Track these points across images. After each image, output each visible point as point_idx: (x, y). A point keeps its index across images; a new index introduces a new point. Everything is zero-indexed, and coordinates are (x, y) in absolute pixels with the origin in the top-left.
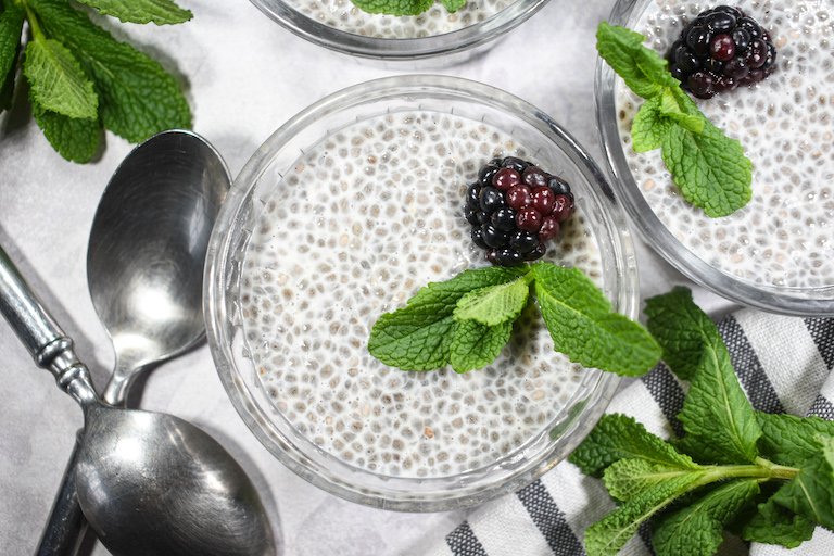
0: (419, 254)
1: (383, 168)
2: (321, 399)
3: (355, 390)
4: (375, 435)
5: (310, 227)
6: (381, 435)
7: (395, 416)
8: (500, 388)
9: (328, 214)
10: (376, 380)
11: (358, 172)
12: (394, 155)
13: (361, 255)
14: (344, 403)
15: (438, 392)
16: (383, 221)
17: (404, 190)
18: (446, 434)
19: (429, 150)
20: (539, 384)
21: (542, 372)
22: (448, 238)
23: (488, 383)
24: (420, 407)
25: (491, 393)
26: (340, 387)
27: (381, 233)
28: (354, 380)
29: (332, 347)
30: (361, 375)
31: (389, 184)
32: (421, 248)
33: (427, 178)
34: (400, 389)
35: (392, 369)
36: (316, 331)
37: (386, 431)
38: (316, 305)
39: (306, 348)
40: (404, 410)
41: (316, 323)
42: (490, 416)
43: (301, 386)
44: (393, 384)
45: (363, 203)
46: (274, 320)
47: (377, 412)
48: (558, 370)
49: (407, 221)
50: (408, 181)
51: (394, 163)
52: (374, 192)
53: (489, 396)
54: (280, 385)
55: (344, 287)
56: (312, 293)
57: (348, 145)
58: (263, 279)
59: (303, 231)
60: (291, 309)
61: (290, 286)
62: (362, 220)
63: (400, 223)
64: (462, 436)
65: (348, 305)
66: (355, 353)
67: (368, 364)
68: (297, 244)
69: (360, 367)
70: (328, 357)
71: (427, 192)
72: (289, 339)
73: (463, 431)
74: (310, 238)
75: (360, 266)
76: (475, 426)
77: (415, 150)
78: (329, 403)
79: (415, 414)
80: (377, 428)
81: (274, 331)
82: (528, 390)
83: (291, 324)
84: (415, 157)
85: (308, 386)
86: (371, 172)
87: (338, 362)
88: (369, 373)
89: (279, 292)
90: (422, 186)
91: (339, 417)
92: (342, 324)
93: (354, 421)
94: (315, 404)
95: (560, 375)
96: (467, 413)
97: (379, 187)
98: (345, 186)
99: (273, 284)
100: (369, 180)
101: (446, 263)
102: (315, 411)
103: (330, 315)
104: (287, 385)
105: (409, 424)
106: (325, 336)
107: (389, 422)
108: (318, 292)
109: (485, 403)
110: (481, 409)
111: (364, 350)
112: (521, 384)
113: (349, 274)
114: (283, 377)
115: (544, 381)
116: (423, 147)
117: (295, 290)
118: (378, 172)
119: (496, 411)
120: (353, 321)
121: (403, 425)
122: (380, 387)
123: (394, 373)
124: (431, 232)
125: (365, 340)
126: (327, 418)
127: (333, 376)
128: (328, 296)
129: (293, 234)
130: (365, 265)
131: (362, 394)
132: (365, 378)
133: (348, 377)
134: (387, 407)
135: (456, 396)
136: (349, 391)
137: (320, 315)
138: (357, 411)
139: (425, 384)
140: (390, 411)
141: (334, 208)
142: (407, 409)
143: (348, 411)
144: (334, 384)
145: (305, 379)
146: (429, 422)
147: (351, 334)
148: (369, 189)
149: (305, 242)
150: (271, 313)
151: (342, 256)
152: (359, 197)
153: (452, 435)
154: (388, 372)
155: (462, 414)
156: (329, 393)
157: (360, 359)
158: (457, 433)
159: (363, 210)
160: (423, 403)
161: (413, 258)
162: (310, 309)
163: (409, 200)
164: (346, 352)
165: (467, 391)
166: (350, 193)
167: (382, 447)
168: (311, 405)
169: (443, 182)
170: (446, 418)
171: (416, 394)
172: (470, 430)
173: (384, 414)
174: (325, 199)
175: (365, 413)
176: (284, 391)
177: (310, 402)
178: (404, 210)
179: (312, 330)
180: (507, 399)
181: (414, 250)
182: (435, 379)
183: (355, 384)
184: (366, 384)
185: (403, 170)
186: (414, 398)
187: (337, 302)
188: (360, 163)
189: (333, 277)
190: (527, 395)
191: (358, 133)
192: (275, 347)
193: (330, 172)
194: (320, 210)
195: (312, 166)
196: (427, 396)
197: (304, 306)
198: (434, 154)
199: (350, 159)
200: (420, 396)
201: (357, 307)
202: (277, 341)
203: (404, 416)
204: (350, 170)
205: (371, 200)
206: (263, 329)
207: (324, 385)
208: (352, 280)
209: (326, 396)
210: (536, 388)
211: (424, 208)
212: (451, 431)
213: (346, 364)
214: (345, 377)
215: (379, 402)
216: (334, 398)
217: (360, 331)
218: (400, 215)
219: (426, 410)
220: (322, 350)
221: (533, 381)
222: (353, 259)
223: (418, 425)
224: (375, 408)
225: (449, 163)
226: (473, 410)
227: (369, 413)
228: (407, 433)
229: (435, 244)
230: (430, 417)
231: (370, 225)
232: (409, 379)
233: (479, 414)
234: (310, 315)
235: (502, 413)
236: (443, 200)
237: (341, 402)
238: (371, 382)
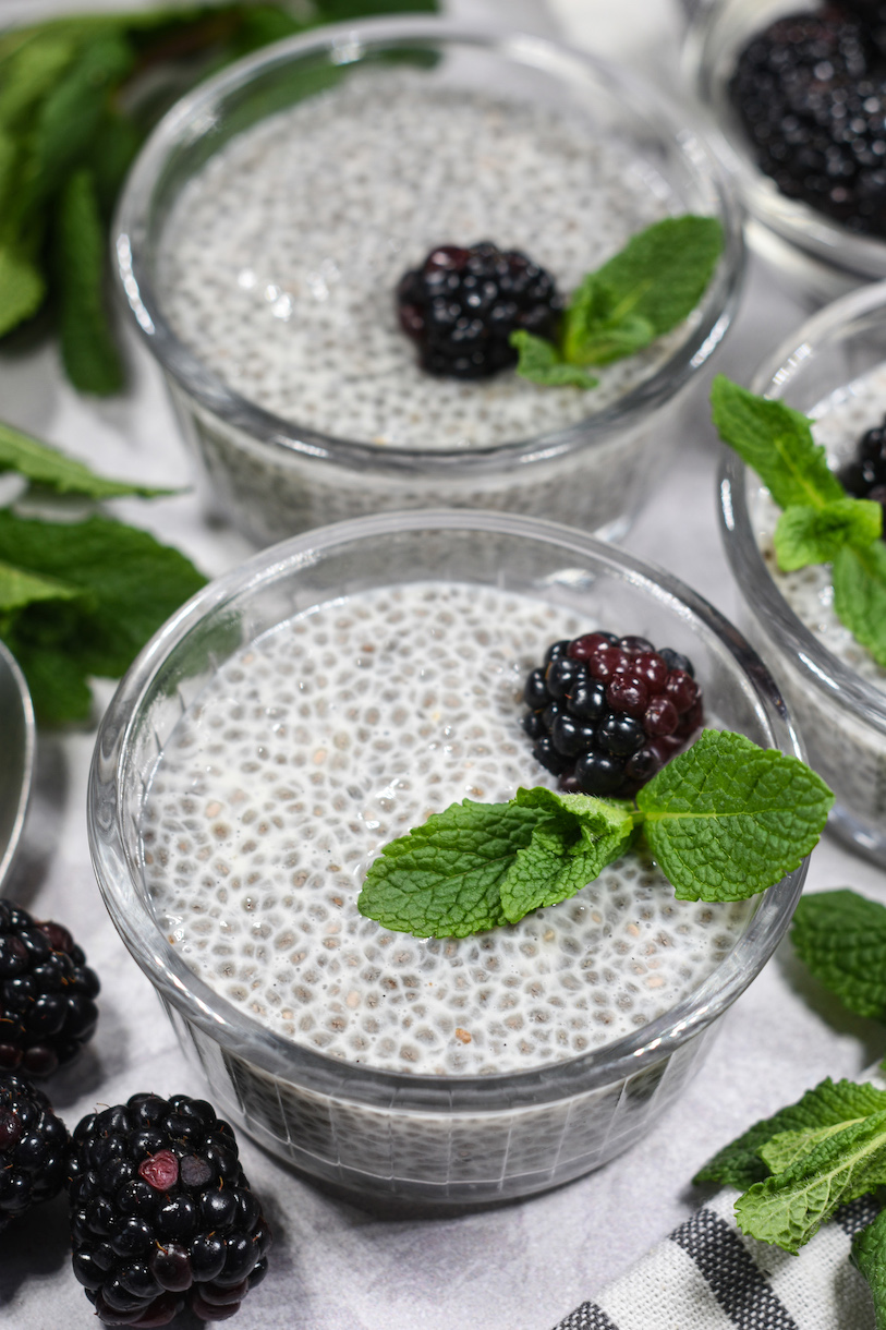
0: (446, 773)
1: (385, 659)
2: (276, 981)
3: (334, 968)
4: (369, 1037)
5: (262, 737)
6: (379, 1037)
7: (404, 1010)
8: (587, 970)
9: (293, 719)
10: (372, 954)
11: (345, 664)
12: (405, 642)
13: (348, 779)
14: (316, 989)
15: (480, 976)
16: (384, 730)
17: (421, 688)
18: (495, 1038)
19: (462, 637)
20: (655, 965)
21: (660, 947)
22: (496, 752)
23: (567, 963)
24: (448, 997)
25: (573, 979)
26: (308, 964)
27: (382, 747)
28: (332, 955)
29: (295, 905)
30: (345, 947)
31: (396, 680)
32: (449, 765)
33: (460, 673)
34: (412, 969)
35: (400, 936)
36: (268, 882)
37: (388, 1032)
38: (270, 845)
39: (249, 906)
40: (421, 1001)
41: (268, 871)
42: (571, 1012)
43: (240, 962)
44: (401, 960)
45: (352, 704)
46: (195, 868)
47: (373, 1002)
48: (688, 944)
49: (425, 732)
50: (428, 676)
51: (405, 652)
52: (370, 691)
53: (569, 983)
54: (203, 959)
55: (317, 822)
56: (264, 829)
57: (329, 629)
58: (180, 810)
59: (251, 743)
60: (227, 852)
61: (225, 818)
62: (350, 729)
63: (414, 733)
64: (522, 1042)
65: (325, 846)
66: (334, 913)
67: (358, 931)
68: (240, 761)
69: (343, 935)
70: (289, 920)
71: (460, 692)
72: (222, 896)
73: (525, 1034)
74: (264, 754)
75: (345, 794)
76: (544, 1027)
77: (439, 636)
78: (288, 988)
79: (439, 1008)
80: (373, 1026)
81: (196, 884)
82: (636, 974)
83: (225, 875)
84: (440, 645)
85: (253, 962)
86: (366, 664)
87: (306, 928)
88: (358, 944)
89: (207, 827)
90: (452, 683)
91: (304, 1010)
92: (314, 872)
93: (332, 1015)
94: (264, 990)
95: (692, 952)
96: (531, 1007)
97: (379, 685)
98: (322, 683)
99: (198, 817)
100: (363, 674)
101: (491, 784)
102: (263, 1000)
103: (292, 861)
104: (216, 960)
105: (428, 1022)
106: (284, 890)
107: (393, 1018)
108: (274, 829)
109: (562, 993)
110: (556, 1002)
111: (351, 910)
112: (624, 966)
113: (327, 805)
114: (209, 948)
115: (664, 961)
116: (452, 633)
117: (234, 824)
118: (378, 665)
119: (581, 1005)
120: (333, 868)
121: (417, 1024)
122: (378, 964)
123: (401, 942)
124: (467, 744)
125: (353, 896)
126: (284, 1011)
127: (297, 947)
128: (291, 833)
129: (233, 748)
130: (355, 793)
131: (346, 975)
132: (353, 952)
133: (322, 950)
134: (391, 994)
135: (511, 982)
136: (324, 971)
137: (276, 860)
138: (338, 999)
139: (456, 964)
140: (395, 1001)
141: (304, 712)
142: (426, 998)
143: (322, 999)
144: (298, 958)
145: (248, 951)
146: (463, 1021)
147: (329, 886)
148: (363, 686)
149: (253, 758)
150: (191, 858)
151: (316, 779)
152: (346, 696)
153: (505, 1040)
154: (393, 939)
155: (523, 1008)
156: (289, 973)
157: (345, 923)
158: (514, 1037)
159: (353, 715)
160: (452, 992)
161: (436, 779)
162: (260, 850)
163: (429, 701)
164: (319, 912)
165: (529, 975)
166: (331, 691)
167: (381, 1055)
168: (257, 990)
169: (485, 679)
170: (493, 1014)
171: (441, 978)
172: (535, 1033)
173: (385, 1005)
174: (288, 699)
175: (352, 1002)
176: (211, 968)
177: (254, 986)
178: (421, 716)
179: (261, 881)
180: (600, 987)
181: (438, 767)
182: (474, 955)
183: (335, 961)
184: (352, 961)
185: (419, 662)
186: (438, 984)
187: (305, 842)
188: (348, 652)
189: (299, 808)
190: (636, 981)
191: (346, 614)
192: (197, 908)
193: (298, 665)
194: (279, 714)
195: (269, 656)
196: (460, 981)
197: (249, 847)
198: (471, 643)
199: (332, 648)
200: (449, 982)
201: (340, 850)
202: (201, 899)
203: (420, 1011)
204: (330, 662)
205: (366, 702)
206: (177, 882)
207: (280, 961)
208: (331, 813)
209: (283, 978)
210: (651, 972)
211: (455, 713)
212: (504, 1035)
213: (320, 930)
214: (317, 950)
215: (376, 987)
216: (297, 980)
217: (345, 883)
218: (414, 723)
219: (460, 1002)
220: (279, 910)
221: (644, 960)
222: (334, 783)
223: (445, 1024)
224: (370, 996)
225: (497, 655)
226: (542, 1003)
227: (358, 1003)
228: (427, 1036)
229: (473, 759)
230: (465, 1012)
231: (363, 736)
232: (429, 955)
233: (552, 1009)
234: (259, 860)
235: (593, 1008)
236: (485, 705)
237: (309, 986)
238: (362, 956)
